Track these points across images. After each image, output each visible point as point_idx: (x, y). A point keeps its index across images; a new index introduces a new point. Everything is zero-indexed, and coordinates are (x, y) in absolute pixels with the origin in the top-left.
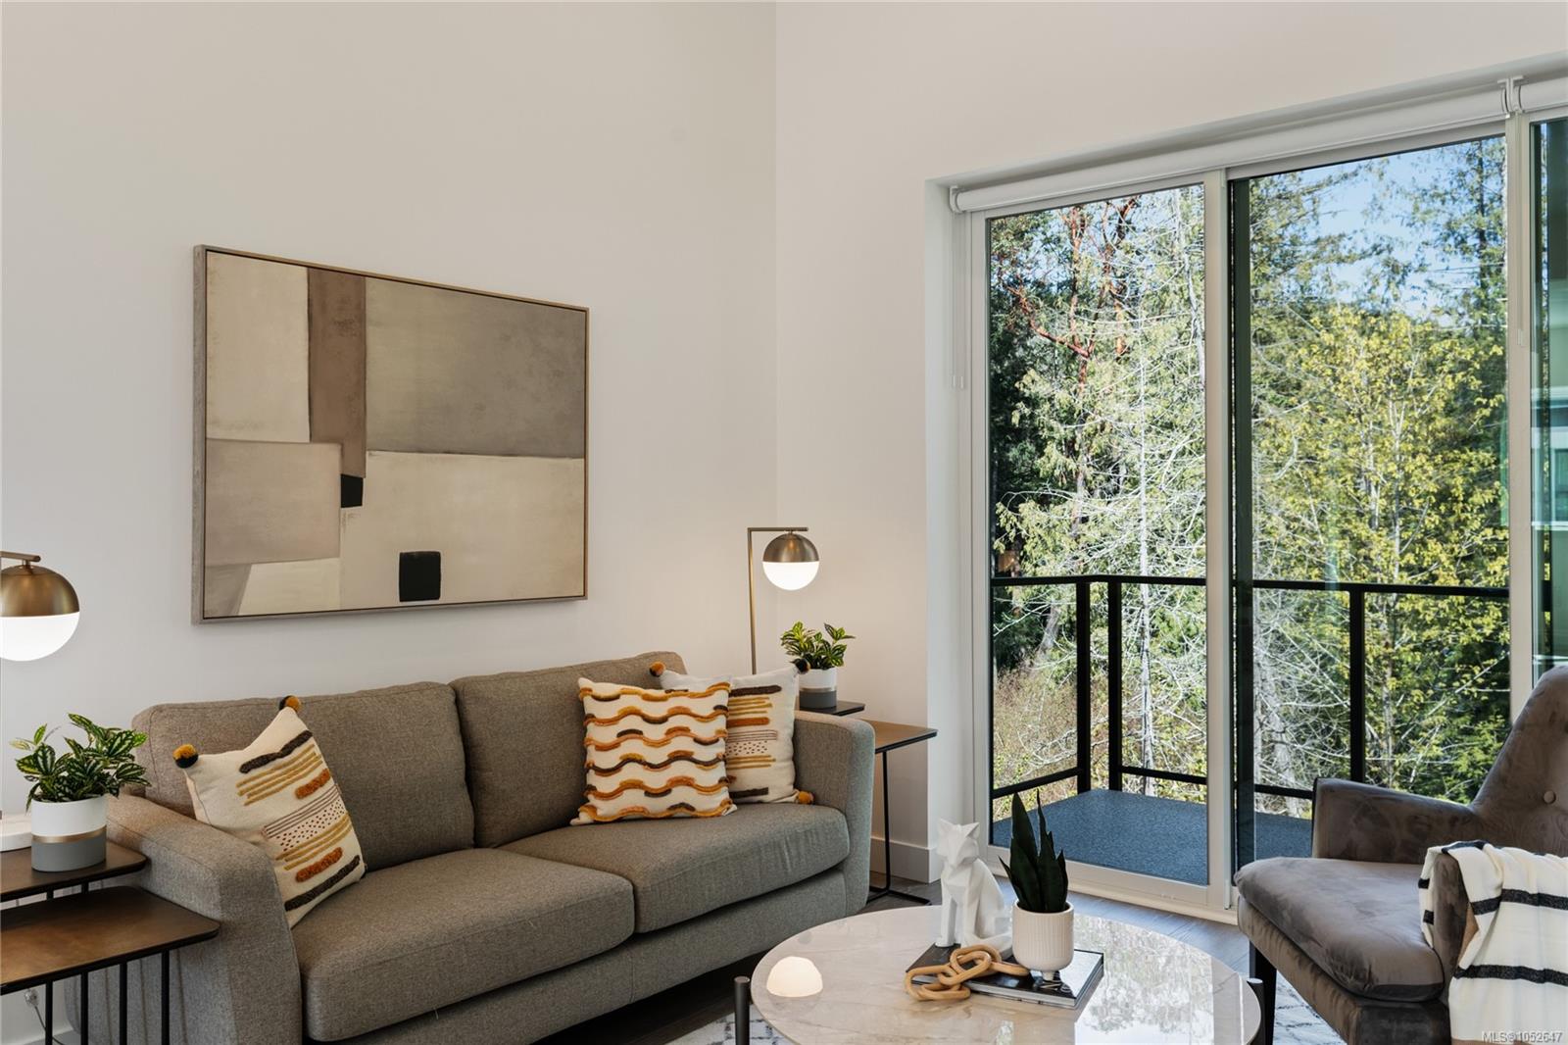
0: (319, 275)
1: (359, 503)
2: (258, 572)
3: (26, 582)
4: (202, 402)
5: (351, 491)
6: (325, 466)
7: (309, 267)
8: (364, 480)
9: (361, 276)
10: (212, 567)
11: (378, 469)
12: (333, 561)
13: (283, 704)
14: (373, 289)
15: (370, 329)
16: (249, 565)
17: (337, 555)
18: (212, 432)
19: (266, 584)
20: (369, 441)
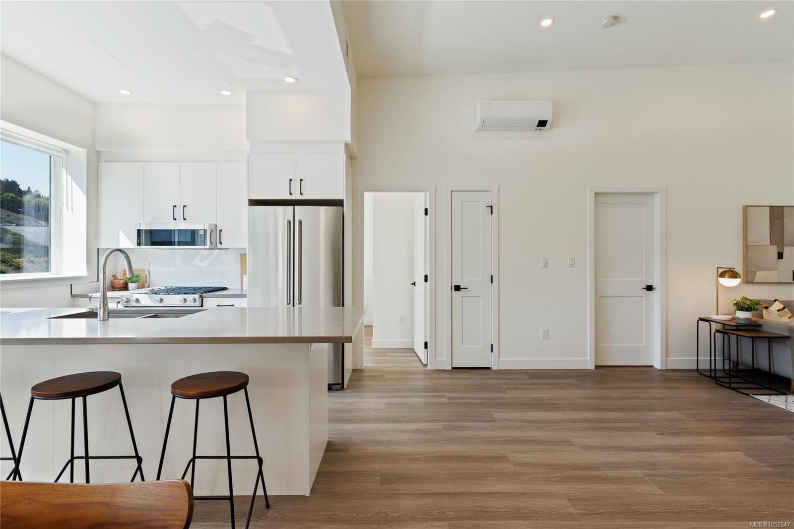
0: (772, 208)
1: (782, 258)
2: (758, 273)
3: (730, 273)
4: (745, 238)
5: (780, 256)
6: (774, 250)
7: (770, 206)
8: (784, 254)
9: (782, 207)
10: (749, 272)
11: (787, 251)
12: (776, 271)
13: (775, 300)
14: (785, 209)
15: (785, 219)
16: (756, 272)
17: (777, 270)
18: (748, 244)
19: (760, 276)
20: (785, 244)
